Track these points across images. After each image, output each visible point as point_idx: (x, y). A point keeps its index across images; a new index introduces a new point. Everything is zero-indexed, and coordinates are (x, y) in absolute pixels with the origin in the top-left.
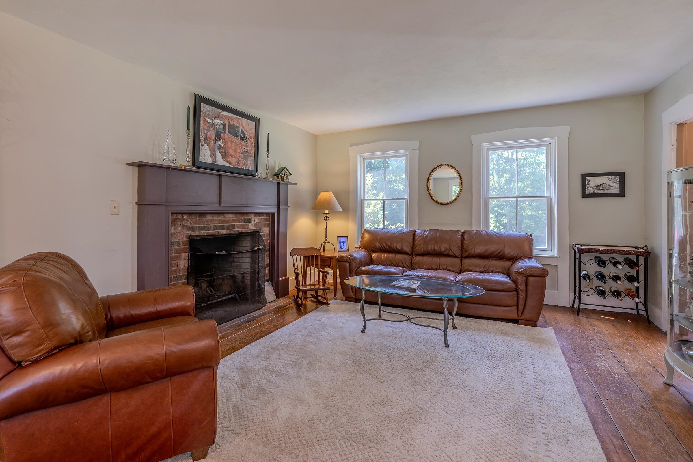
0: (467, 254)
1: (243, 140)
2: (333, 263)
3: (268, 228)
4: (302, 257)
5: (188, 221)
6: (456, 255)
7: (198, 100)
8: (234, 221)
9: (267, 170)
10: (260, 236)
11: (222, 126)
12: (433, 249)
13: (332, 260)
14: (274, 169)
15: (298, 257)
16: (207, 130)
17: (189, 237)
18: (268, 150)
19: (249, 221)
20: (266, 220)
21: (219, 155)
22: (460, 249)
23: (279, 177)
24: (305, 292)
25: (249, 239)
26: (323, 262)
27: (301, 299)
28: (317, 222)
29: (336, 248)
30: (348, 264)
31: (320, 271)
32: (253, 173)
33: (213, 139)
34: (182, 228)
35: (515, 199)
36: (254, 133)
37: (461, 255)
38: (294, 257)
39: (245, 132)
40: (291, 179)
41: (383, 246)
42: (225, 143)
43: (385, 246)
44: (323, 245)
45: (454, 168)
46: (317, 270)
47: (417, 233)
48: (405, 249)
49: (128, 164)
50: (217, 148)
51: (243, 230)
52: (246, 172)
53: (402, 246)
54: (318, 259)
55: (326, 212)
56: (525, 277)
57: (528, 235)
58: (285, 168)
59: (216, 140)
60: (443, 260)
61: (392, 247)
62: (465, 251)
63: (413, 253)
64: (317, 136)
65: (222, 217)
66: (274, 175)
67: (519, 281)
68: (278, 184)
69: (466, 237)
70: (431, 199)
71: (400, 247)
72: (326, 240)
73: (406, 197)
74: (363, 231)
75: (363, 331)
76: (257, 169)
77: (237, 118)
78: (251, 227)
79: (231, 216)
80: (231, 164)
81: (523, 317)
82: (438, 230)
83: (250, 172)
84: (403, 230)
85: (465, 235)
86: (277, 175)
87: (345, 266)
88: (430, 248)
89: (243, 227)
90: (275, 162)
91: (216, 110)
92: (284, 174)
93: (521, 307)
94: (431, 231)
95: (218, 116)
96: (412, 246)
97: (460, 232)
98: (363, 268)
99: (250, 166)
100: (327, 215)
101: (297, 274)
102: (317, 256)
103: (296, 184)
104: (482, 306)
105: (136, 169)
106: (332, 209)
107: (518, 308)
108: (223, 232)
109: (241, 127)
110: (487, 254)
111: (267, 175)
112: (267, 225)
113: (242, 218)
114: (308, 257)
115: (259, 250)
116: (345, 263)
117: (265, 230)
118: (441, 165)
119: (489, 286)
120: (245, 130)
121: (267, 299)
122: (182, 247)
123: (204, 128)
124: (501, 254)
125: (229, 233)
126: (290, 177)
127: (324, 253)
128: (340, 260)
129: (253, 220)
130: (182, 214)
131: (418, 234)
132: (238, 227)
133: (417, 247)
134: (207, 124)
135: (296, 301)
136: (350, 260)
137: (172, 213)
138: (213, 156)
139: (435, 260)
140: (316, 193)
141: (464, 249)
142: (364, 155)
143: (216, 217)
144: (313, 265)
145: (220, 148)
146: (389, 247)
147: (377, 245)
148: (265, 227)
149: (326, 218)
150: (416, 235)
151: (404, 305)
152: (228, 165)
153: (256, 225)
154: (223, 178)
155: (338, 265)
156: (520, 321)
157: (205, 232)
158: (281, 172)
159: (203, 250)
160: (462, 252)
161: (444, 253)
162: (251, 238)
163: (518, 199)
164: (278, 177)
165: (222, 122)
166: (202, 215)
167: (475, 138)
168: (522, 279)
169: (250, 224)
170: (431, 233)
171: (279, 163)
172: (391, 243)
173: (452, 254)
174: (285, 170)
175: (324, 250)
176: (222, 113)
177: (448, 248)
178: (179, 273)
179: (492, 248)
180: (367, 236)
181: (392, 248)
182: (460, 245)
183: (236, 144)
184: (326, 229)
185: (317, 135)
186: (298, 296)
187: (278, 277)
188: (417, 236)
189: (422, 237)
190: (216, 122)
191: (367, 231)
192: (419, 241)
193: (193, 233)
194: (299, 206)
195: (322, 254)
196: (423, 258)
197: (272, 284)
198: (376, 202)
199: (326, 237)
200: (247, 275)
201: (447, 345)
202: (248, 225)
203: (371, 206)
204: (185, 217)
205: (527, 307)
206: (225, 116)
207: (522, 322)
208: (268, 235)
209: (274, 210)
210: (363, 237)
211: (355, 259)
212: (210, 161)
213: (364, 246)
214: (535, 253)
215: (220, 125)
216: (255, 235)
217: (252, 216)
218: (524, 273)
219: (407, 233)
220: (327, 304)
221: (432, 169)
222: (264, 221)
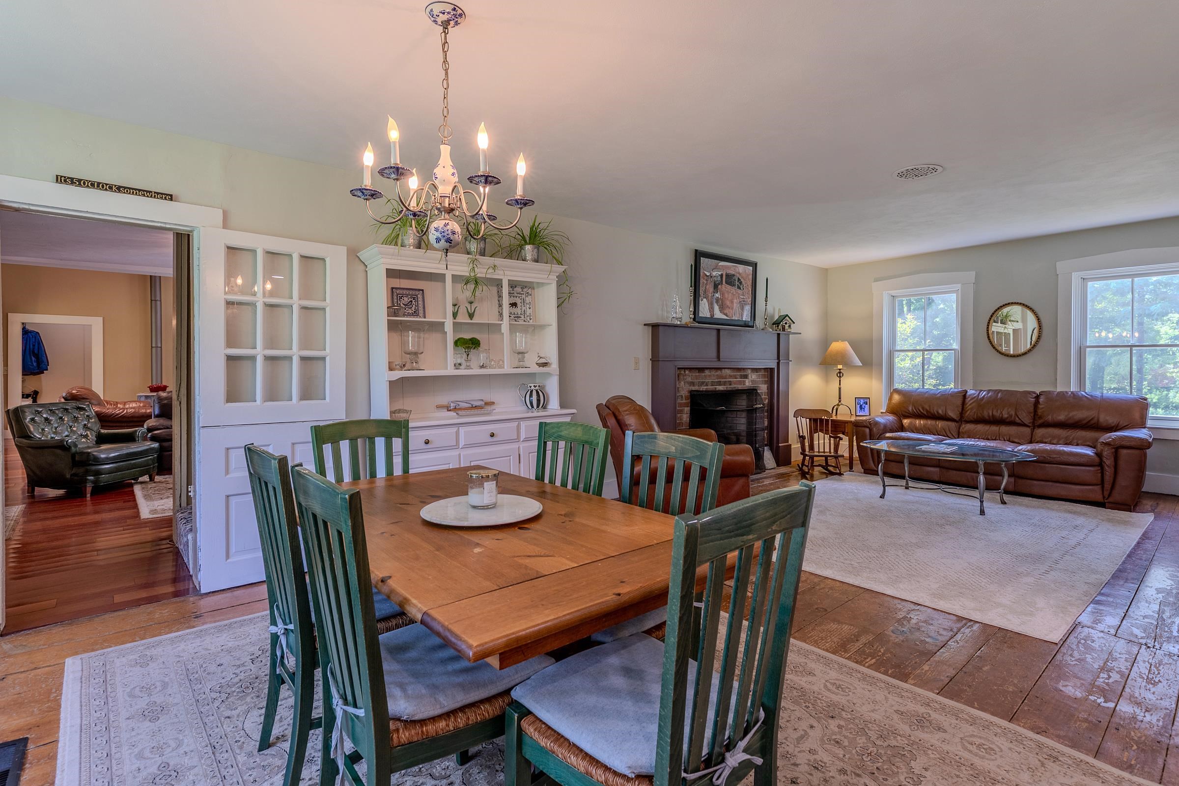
0: (1040, 421)
1: (740, 289)
2: (848, 428)
3: (766, 386)
4: (808, 420)
5: (689, 376)
6: (1025, 422)
7: (698, 255)
8: (731, 376)
9: (766, 319)
10: (757, 394)
11: (719, 278)
12: (991, 414)
13: (846, 425)
14: (773, 316)
15: (804, 420)
16: (706, 284)
17: (691, 392)
18: (767, 297)
19: (746, 377)
20: (764, 376)
21: (716, 308)
22: (1032, 415)
23: (780, 327)
24: (812, 458)
25: (745, 397)
26: (835, 428)
27: (807, 466)
28: (826, 378)
29: (853, 412)
30: (867, 430)
31: (830, 437)
32: (750, 324)
33: (711, 292)
34: (685, 382)
35: (1129, 349)
36: (751, 279)
37: (1033, 423)
38: (799, 419)
39: (742, 280)
40: (794, 328)
41: (920, 410)
42: (723, 294)
43: (922, 411)
44: (835, 408)
45: (1028, 307)
46: (827, 437)
47: (968, 393)
48: (950, 414)
49: (645, 325)
50: (715, 301)
51: (740, 387)
52: (742, 323)
53: (946, 411)
54: (828, 424)
55: (840, 367)
56: (1114, 448)
57: (1140, 398)
58: (787, 315)
59: (714, 293)
60: (1004, 429)
61: (932, 411)
62: (1039, 418)
63: (962, 419)
64: (827, 270)
65: (719, 373)
66: (773, 324)
67: (1105, 454)
68: (779, 335)
69: (1041, 400)
70: (994, 350)
71: (943, 412)
72: (840, 401)
73: (956, 346)
74: (892, 391)
75: (882, 497)
76: (754, 320)
77: (733, 266)
78: (748, 384)
79: (728, 372)
80: (727, 316)
81: (1111, 500)
82: (1000, 391)
83: (747, 323)
84: (948, 390)
85: (1042, 397)
86: (777, 323)
87: (864, 432)
88: (987, 413)
89: (740, 383)
90: (774, 309)
91: (715, 261)
92: (786, 323)
93: (1107, 486)
94: (989, 391)
95: (716, 268)
96: (960, 410)
97: (1034, 393)
98: (888, 435)
99: (746, 317)
100: (841, 371)
101: (802, 438)
102: (827, 421)
103: (800, 333)
104: (1050, 483)
105: (651, 328)
106: (848, 364)
107: (1103, 488)
108: (721, 388)
109: (738, 275)
110: (1071, 421)
111: (766, 325)
112: (766, 382)
113: (739, 374)
114: (815, 420)
115: (756, 409)
116: (863, 429)
117: (763, 388)
118: (1009, 304)
119: (1059, 459)
120: (742, 277)
121: (766, 465)
122: (684, 401)
123: (703, 283)
124: (1092, 422)
125: (725, 389)
126: (792, 325)
127: (837, 418)
128: (857, 425)
129: (750, 376)
130: (685, 369)
131: (970, 395)
132: (735, 384)
133: (968, 412)
134: (705, 278)
135: (801, 469)
136: (870, 424)
137: (678, 368)
138: (711, 309)
139: (994, 428)
140: (825, 343)
141: (1038, 415)
142: (894, 293)
143: (713, 372)
144: (821, 431)
145: (717, 302)
146: (927, 411)
147: (910, 409)
148: (763, 384)
149: (840, 374)
150: (967, 397)
151: (942, 479)
152: (725, 317)
153: (753, 381)
154: (721, 333)
155: (854, 430)
156: (1107, 505)
157: (703, 388)
158: (782, 321)
159: (705, 405)
160: (1034, 419)
161: (1008, 420)
162: (747, 396)
163: (1134, 348)
164: (778, 326)
165: (720, 273)
166: (701, 370)
167: (1061, 266)
168: (1108, 452)
169: (747, 381)
170: (990, 394)
171: (779, 309)
172: (930, 407)
173: (1019, 421)
174: (787, 318)
175: (836, 414)
176: (720, 264)
177: (1013, 414)
178: (682, 426)
179: (1079, 415)
180: (896, 397)
181: (930, 412)
182: (1032, 409)
183: (733, 293)
184: (840, 388)
185: (826, 268)
186: (803, 464)
187: (778, 443)
188: (969, 397)
189: (975, 399)
190: (714, 274)
191: (897, 391)
192: (970, 404)
193: (694, 388)
194: (804, 361)
195: (834, 418)
196: (976, 426)
197: (771, 450)
198: (914, 353)
199: (840, 398)
200: (742, 438)
201: (982, 512)
202: (745, 381)
203: (907, 358)
204: (687, 372)
205: (1117, 487)
206: (722, 266)
207: (1110, 505)
208: (766, 394)
209: (773, 365)
210: (890, 399)
211: (877, 423)
212: (708, 315)
213: (892, 410)
214: (1149, 423)
215: (717, 277)
216: (752, 393)
217: (749, 371)
218: (1112, 443)
219: (953, 395)
220: (840, 474)
221: (994, 310)
222: (762, 378)
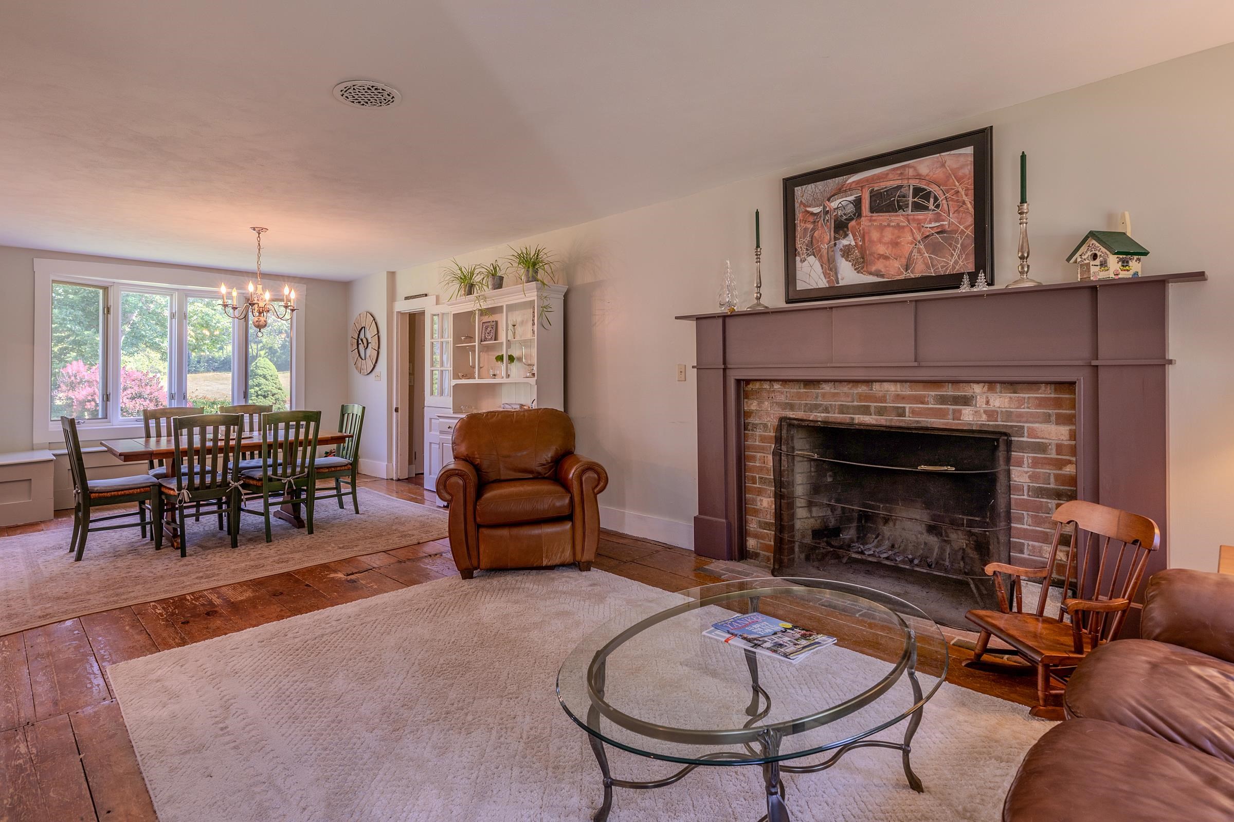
1: (922, 208)
3: (1063, 429)
5: (782, 393)
7: (790, 185)
8: (902, 398)
11: (851, 206)
16: (813, 230)
17: (785, 419)
18: (1023, 201)
20: (1054, 403)
21: (845, 267)
33: (827, 240)
34: (772, 403)
36: (971, 175)
39: (933, 187)
42: (863, 236)
51: (938, 423)
59: (835, 239)
76: (993, 264)
77: (898, 168)
78: (970, 417)
80: (882, 276)
91: (836, 182)
92: (1094, 257)
95: (840, 191)
99: (955, 264)
109: (917, 182)
112: (1061, 420)
113: (933, 393)
120: (932, 181)
123: (804, 228)
129: (980, 398)
130: (772, 381)
132: (916, 414)
134: (810, 218)
137: (743, 380)
138: (831, 271)
143: (845, 388)
145: (848, 251)
148: (1046, 422)
152: (872, 279)
153: (992, 414)
157: (818, 414)
158: (1075, 254)
165: (851, 198)
166: (811, 383)
169: (968, 410)
174: (1092, 241)
176: (849, 181)
183: (898, 226)
190: (835, 204)
193: (791, 414)
204: (776, 387)
206: (858, 182)
208: (1067, 451)
212: (822, 285)
215: (844, 207)
217: (978, 391)
